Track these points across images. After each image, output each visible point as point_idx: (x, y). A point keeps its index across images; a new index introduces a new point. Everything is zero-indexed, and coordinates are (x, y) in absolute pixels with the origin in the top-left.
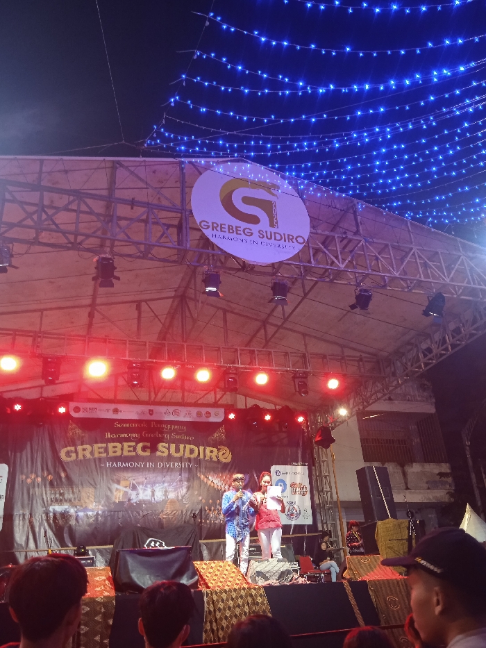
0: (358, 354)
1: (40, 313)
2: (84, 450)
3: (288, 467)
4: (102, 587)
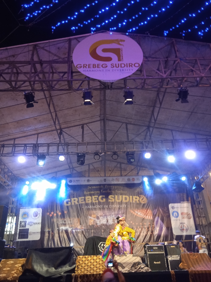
0: (205, 137)
1: (37, 135)
2: (74, 200)
3: (179, 204)
4: (16, 271)
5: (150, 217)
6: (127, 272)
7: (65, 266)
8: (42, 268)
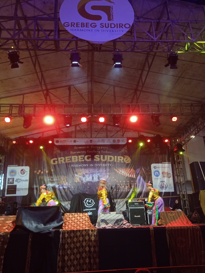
0: (190, 102)
1: (23, 95)
2: (61, 159)
4: (7, 227)
5: (133, 175)
6: (110, 228)
7: (53, 222)
8: (31, 225)
